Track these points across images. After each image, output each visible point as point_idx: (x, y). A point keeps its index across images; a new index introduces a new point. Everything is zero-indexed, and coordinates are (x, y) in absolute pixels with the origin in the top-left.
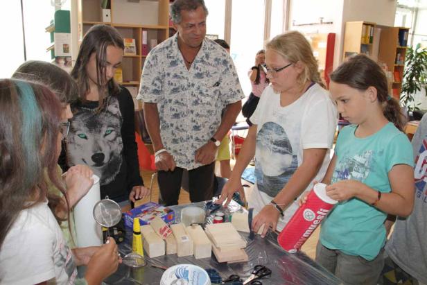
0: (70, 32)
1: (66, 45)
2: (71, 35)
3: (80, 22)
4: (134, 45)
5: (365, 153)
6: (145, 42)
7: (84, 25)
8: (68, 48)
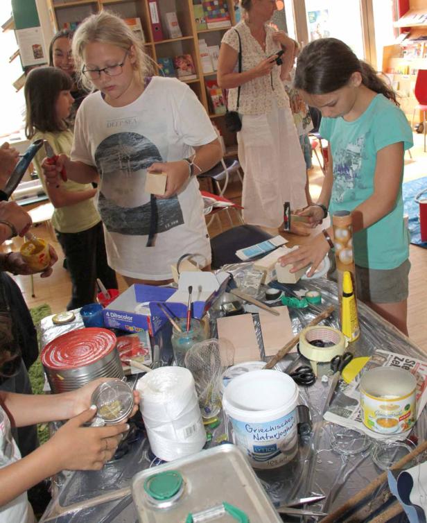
0: (38, 24)
1: (36, 46)
2: (40, 29)
3: (50, 8)
4: (141, 28)
5: (358, 140)
6: (155, 20)
7: (56, 10)
8: (41, 50)
